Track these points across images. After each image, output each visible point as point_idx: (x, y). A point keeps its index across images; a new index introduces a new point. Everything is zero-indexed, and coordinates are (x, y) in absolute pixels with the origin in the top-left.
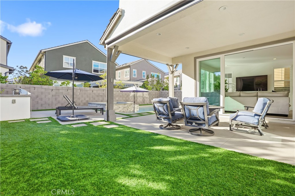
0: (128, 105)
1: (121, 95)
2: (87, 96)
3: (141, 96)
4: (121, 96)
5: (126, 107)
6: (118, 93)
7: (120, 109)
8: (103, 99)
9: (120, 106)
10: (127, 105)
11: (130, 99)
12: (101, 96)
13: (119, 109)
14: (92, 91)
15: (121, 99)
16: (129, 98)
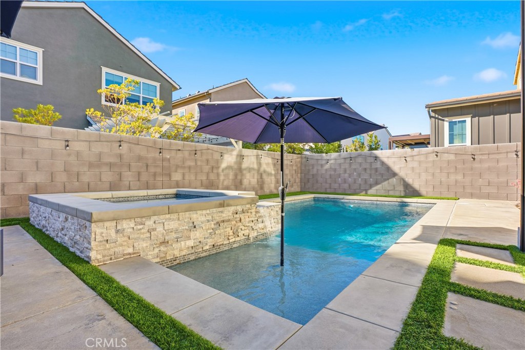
0: (239, 208)
1: (192, 164)
2: (37, 163)
3: (253, 169)
4: (190, 168)
5: (229, 221)
6: (180, 154)
7: (197, 235)
8: (120, 179)
9: (199, 217)
10: (232, 209)
11: (222, 178)
12: (111, 165)
13: (189, 238)
14: (64, 143)
15: (193, 178)
16: (218, 175)
